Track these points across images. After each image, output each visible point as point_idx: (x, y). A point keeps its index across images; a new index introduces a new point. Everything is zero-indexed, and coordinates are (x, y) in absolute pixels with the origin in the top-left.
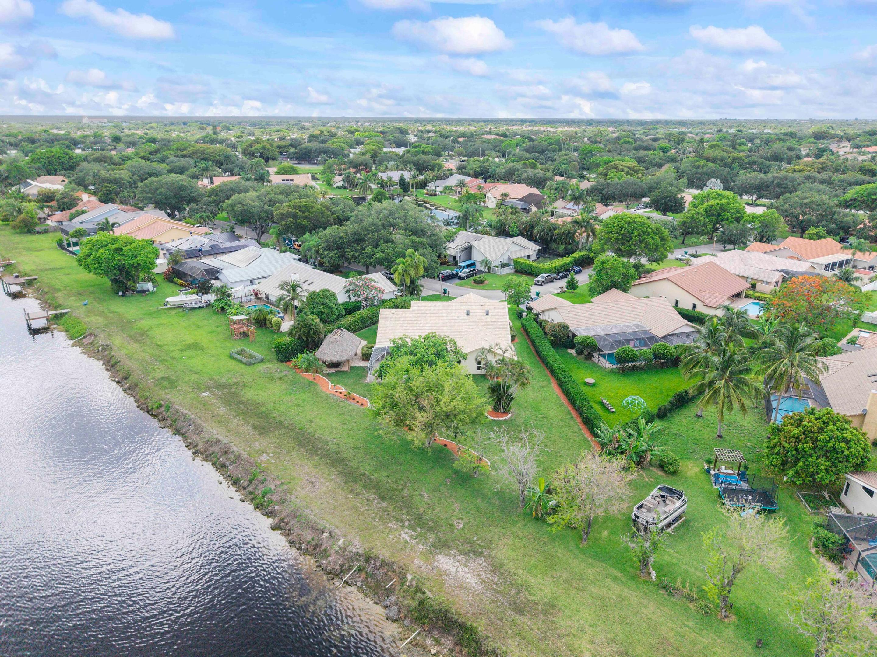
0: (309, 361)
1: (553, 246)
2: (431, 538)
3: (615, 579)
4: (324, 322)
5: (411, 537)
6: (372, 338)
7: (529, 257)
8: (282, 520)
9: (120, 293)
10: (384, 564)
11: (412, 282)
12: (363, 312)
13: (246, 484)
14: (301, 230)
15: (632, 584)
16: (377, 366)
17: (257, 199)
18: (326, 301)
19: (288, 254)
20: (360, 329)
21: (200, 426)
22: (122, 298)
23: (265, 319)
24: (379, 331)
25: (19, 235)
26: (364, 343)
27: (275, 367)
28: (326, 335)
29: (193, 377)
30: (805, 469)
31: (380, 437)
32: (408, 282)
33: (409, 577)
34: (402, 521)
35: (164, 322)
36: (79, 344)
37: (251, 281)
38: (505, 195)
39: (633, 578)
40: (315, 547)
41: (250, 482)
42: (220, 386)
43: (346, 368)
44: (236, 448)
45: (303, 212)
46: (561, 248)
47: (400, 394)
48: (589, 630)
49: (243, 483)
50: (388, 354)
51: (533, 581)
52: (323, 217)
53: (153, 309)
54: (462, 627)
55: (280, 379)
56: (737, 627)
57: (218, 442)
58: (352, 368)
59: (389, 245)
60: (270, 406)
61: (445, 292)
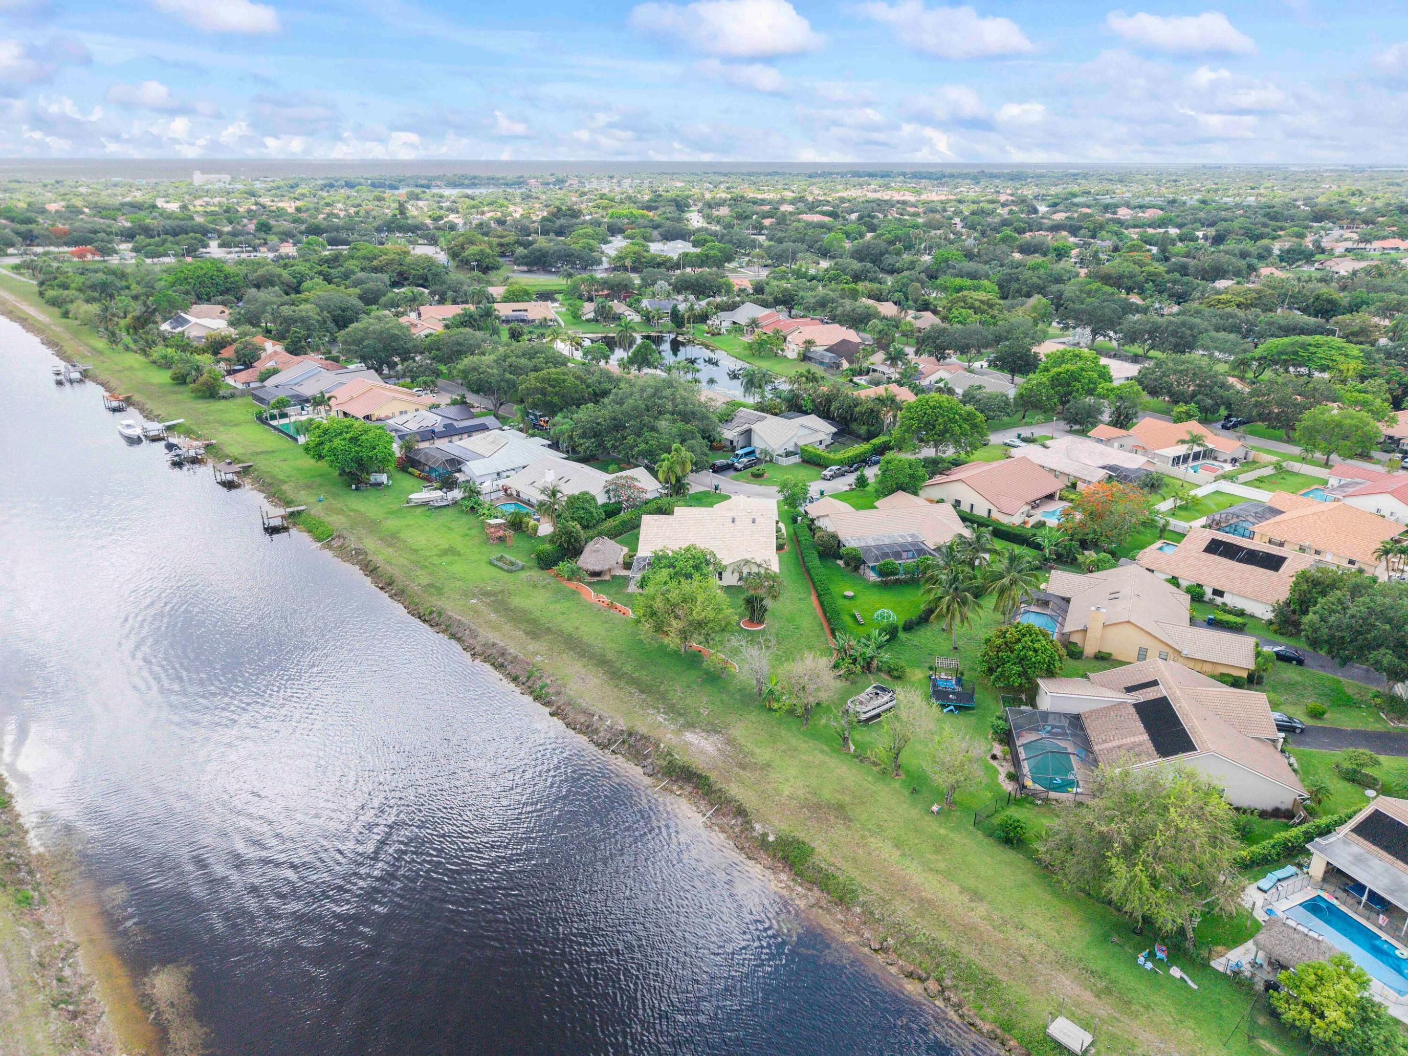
0: (572, 570)
1: (854, 426)
2: (681, 721)
3: (822, 751)
4: (585, 527)
5: (665, 720)
6: (633, 545)
7: (821, 442)
8: (559, 707)
9: (354, 487)
10: (643, 737)
11: (678, 480)
12: (623, 515)
13: (524, 680)
14: (552, 410)
15: (834, 755)
16: (639, 576)
17: (495, 365)
18: (587, 505)
19: (537, 438)
20: (621, 534)
21: (475, 630)
22: (356, 493)
23: (521, 522)
24: (641, 538)
25: (201, 401)
26: (626, 550)
27: (536, 574)
28: (586, 542)
29: (458, 584)
30: (1002, 675)
31: (640, 641)
32: (673, 481)
33: (662, 745)
34: (658, 709)
35: (411, 523)
36: (329, 547)
37: (498, 474)
38: (809, 343)
39: (837, 751)
40: (588, 727)
41: (528, 678)
42: (487, 594)
43: (607, 577)
44: (512, 650)
45: (554, 387)
46: (863, 430)
47: (658, 604)
48: (793, 780)
49: (523, 679)
50: (649, 564)
51: (757, 750)
52: (576, 392)
53: (395, 507)
54: (699, 776)
55: (544, 587)
56: (903, 782)
57: (494, 645)
58: (613, 577)
59: (653, 434)
60: (538, 613)
61: (716, 488)
